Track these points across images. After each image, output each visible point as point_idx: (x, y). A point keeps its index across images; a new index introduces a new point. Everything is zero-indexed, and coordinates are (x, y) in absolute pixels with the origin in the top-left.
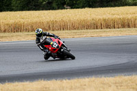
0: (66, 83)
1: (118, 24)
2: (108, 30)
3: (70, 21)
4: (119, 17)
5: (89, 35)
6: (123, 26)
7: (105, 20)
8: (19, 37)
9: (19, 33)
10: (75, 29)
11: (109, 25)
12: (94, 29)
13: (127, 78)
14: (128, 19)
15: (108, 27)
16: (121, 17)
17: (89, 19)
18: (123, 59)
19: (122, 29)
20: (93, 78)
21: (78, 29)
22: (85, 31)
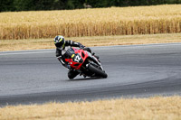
0: (85, 105)
1: (154, 28)
2: (142, 36)
3: (90, 24)
4: (155, 18)
5: (116, 42)
6: (161, 31)
7: (137, 23)
8: (23, 46)
9: (24, 41)
10: (98, 35)
11: (142, 29)
12: (123, 34)
13: (165, 99)
14: (167, 22)
15: (141, 31)
16: (159, 18)
17: (116, 21)
18: (161, 75)
19: (160, 35)
20: (121, 100)
21: (102, 34)
22: (111, 37)
